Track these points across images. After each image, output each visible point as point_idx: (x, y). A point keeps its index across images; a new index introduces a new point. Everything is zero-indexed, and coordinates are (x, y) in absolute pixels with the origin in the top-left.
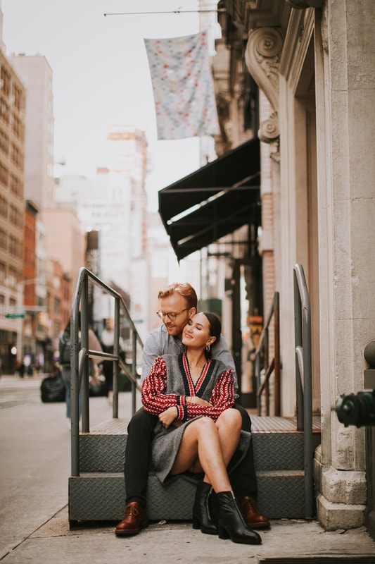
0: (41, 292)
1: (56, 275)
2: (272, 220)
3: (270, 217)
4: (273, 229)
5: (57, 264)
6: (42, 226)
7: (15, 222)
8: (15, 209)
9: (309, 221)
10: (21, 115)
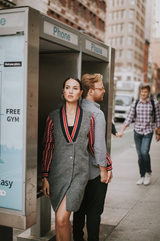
0: (150, 76)
1: (155, 69)
5: (156, 65)
6: (151, 49)
7: (141, 48)
8: (141, 43)
10: (144, 4)
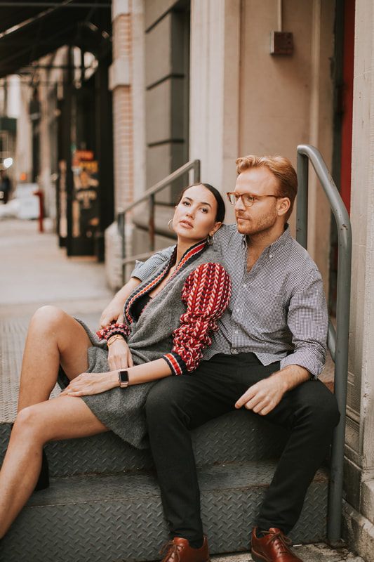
2: (129, 47)
3: (127, 44)
4: (130, 59)
9: (241, 63)
